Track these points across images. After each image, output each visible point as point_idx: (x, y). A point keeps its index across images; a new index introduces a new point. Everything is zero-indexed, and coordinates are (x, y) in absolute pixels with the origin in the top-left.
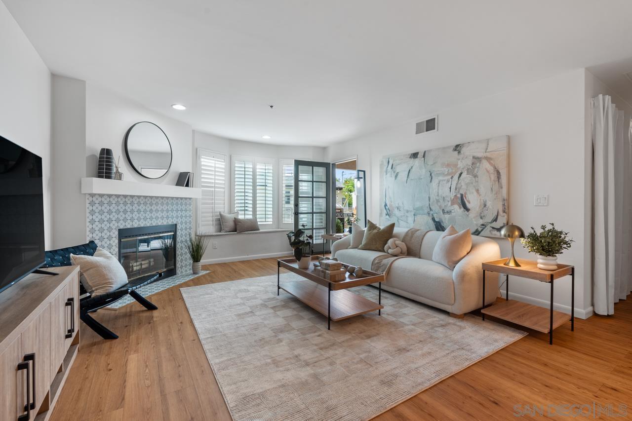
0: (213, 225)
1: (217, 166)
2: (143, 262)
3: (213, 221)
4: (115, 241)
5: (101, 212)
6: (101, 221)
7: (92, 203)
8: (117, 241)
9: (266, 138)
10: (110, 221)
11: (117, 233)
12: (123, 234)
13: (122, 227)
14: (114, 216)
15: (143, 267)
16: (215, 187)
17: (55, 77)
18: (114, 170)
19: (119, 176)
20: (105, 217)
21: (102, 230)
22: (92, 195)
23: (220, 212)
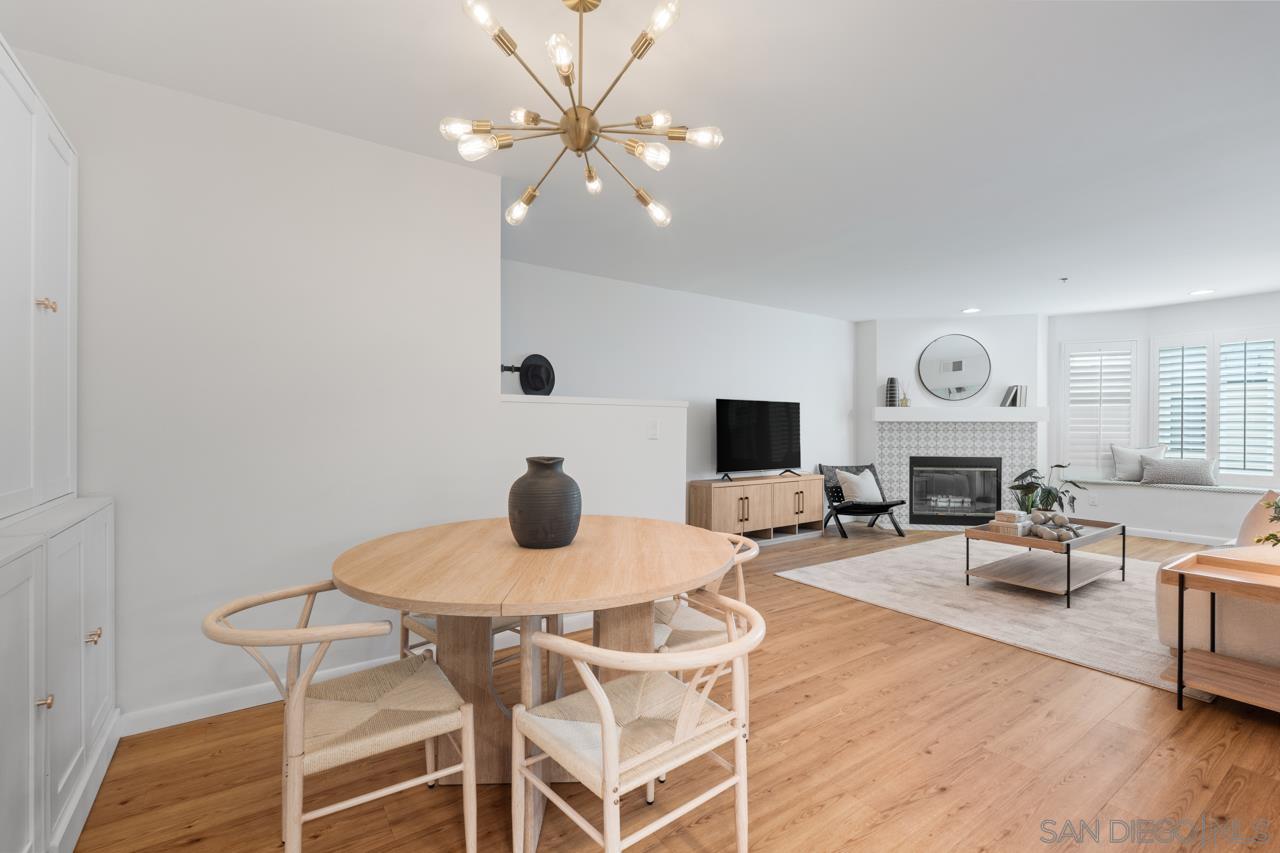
0: (1097, 466)
1: (1104, 363)
2: (952, 500)
3: (1097, 459)
4: (906, 469)
5: (891, 439)
6: (891, 447)
7: (882, 430)
8: (908, 469)
9: (1202, 293)
10: (900, 447)
11: (908, 460)
12: (915, 462)
13: (913, 455)
14: (905, 443)
15: (952, 505)
16: (1100, 401)
17: (857, 324)
18: (902, 397)
19: (905, 402)
20: (895, 443)
21: (891, 456)
22: (882, 423)
23: (1112, 445)
